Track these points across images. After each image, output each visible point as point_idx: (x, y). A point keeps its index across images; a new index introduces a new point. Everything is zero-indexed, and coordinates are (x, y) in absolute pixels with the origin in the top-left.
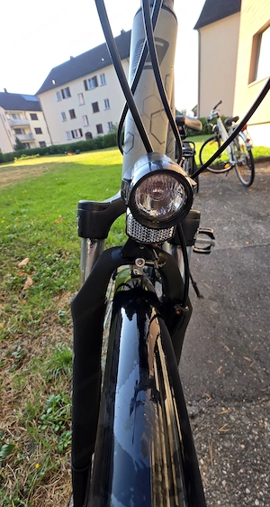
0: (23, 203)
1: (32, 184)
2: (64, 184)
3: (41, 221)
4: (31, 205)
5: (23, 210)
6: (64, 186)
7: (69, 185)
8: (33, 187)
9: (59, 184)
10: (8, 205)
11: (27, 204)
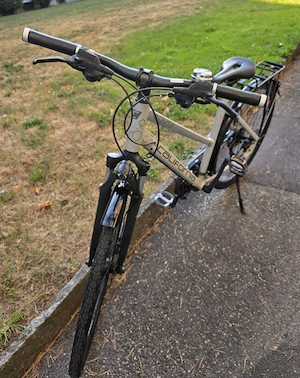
0: (171, 50)
1: (180, 27)
2: (212, 30)
3: (181, 70)
4: (177, 53)
5: (169, 57)
6: (212, 34)
7: (218, 32)
8: (181, 31)
9: (207, 31)
10: (157, 50)
11: (173, 52)
